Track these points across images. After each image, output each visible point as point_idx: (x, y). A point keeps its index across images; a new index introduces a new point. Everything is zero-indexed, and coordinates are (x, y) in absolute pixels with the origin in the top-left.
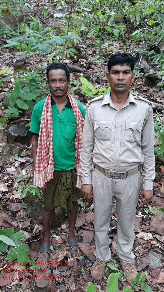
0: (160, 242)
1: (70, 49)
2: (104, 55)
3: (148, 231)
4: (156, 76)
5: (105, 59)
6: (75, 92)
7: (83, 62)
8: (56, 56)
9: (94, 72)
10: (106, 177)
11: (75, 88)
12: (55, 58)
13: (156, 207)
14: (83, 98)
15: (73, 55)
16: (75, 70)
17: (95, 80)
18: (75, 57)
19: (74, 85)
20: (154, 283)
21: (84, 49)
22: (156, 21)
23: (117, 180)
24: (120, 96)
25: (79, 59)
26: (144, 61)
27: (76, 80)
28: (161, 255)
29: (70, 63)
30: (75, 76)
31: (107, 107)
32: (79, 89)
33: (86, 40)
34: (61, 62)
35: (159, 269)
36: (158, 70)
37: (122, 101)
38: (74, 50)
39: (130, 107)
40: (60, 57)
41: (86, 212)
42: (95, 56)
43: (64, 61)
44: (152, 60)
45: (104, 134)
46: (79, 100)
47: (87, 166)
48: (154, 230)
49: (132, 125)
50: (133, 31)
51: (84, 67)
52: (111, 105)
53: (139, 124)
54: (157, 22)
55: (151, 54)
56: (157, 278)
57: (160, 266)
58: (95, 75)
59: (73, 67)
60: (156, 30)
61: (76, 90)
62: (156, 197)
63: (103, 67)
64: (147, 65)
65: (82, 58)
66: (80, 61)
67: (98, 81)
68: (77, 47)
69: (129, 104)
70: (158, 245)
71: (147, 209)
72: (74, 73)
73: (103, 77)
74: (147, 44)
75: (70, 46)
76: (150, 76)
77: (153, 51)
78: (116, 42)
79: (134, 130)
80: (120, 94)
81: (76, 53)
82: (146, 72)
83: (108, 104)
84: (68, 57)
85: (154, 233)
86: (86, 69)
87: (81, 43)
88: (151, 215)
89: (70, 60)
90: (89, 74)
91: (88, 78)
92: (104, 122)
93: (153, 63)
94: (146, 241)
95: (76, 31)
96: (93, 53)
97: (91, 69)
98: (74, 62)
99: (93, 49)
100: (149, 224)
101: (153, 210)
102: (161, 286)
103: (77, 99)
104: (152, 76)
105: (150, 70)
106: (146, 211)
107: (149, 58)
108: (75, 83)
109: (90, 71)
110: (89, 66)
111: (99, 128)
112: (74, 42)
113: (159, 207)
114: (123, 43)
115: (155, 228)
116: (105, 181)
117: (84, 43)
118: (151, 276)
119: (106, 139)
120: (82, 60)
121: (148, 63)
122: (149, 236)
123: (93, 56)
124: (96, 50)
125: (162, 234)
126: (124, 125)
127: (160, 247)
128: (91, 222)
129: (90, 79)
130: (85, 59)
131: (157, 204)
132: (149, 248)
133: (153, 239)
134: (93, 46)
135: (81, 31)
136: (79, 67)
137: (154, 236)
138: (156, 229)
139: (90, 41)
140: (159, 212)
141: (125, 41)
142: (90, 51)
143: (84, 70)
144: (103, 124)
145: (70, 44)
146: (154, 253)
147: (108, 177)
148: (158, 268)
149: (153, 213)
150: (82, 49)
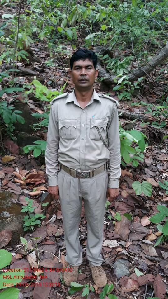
0: (125, 248)
1: (21, 51)
2: (58, 59)
3: (113, 238)
4: (111, 80)
5: (59, 62)
6: (29, 96)
7: (36, 65)
8: (6, 59)
9: (49, 76)
10: (72, 177)
11: (29, 91)
12: (5, 60)
13: (119, 213)
14: (38, 103)
15: (26, 58)
16: (27, 73)
17: (50, 84)
18: (28, 60)
19: (27, 89)
20: (123, 292)
21: (37, 53)
22: (108, 26)
23: (84, 180)
24: (84, 93)
25: (32, 63)
26: (99, 65)
27: (29, 84)
28: (128, 261)
29: (22, 67)
30: (28, 79)
31: (72, 105)
32: (32, 93)
33: (38, 43)
34: (12, 64)
35: (126, 277)
36: (113, 75)
37: (86, 99)
38: (26, 53)
39: (95, 105)
40: (10, 60)
41: (47, 225)
42: (48, 59)
43: (16, 64)
44: (106, 64)
45: (69, 133)
46: (34, 104)
47: (53, 167)
48: (118, 236)
49: (97, 123)
50: (86, 36)
51: (38, 71)
52: (75, 103)
53: (103, 122)
54: (110, 27)
55: (105, 59)
56: (125, 287)
57: (127, 273)
58: (49, 79)
59: (26, 70)
60: (108, 35)
61: (30, 94)
62: (118, 202)
63: (57, 71)
64: (102, 69)
65: (34, 61)
66: (32, 64)
67: (53, 85)
68: (28, 49)
69: (93, 101)
70: (124, 252)
71: (110, 215)
72: (26, 76)
73: (58, 81)
74: (101, 48)
75: (21, 48)
76: (105, 81)
77: (107, 56)
78: (70, 46)
79: (99, 128)
80: (84, 91)
81: (28, 55)
82: (102, 76)
83: (73, 102)
84: (19, 60)
85: (119, 240)
86: (39, 72)
87: (33, 46)
88: (114, 221)
89: (22, 63)
90: (43, 78)
91: (42, 82)
92: (69, 121)
93: (107, 67)
94: (112, 249)
95: (27, 32)
96: (46, 56)
97: (45, 73)
98: (27, 65)
99: (45, 52)
100: (114, 231)
101: (117, 215)
102: (129, 294)
103: (31, 104)
104: (107, 80)
105: (105, 75)
106: (110, 218)
107: (103, 63)
108: (28, 87)
109: (44, 74)
110: (42, 69)
111: (64, 126)
112: (25, 44)
113: (122, 212)
114: (76, 47)
115: (119, 234)
116: (72, 182)
117: (36, 46)
118: (119, 285)
119: (71, 138)
120: (34, 63)
121: (102, 67)
122: (114, 243)
123: (46, 59)
124: (49, 53)
125: (126, 240)
126: (89, 123)
127: (126, 253)
128: (53, 235)
129: (45, 83)
130: (38, 62)
131: (120, 209)
132: (115, 256)
133: (119, 246)
134: (46, 49)
135: (33, 33)
136: (32, 70)
137: (119, 243)
138: (121, 236)
139: (43, 44)
140: (123, 217)
141: (79, 45)
142: (42, 54)
143: (38, 74)
144: (68, 123)
145: (22, 46)
146: (120, 260)
147: (74, 177)
148: (126, 275)
149: (116, 219)
150: (34, 52)
